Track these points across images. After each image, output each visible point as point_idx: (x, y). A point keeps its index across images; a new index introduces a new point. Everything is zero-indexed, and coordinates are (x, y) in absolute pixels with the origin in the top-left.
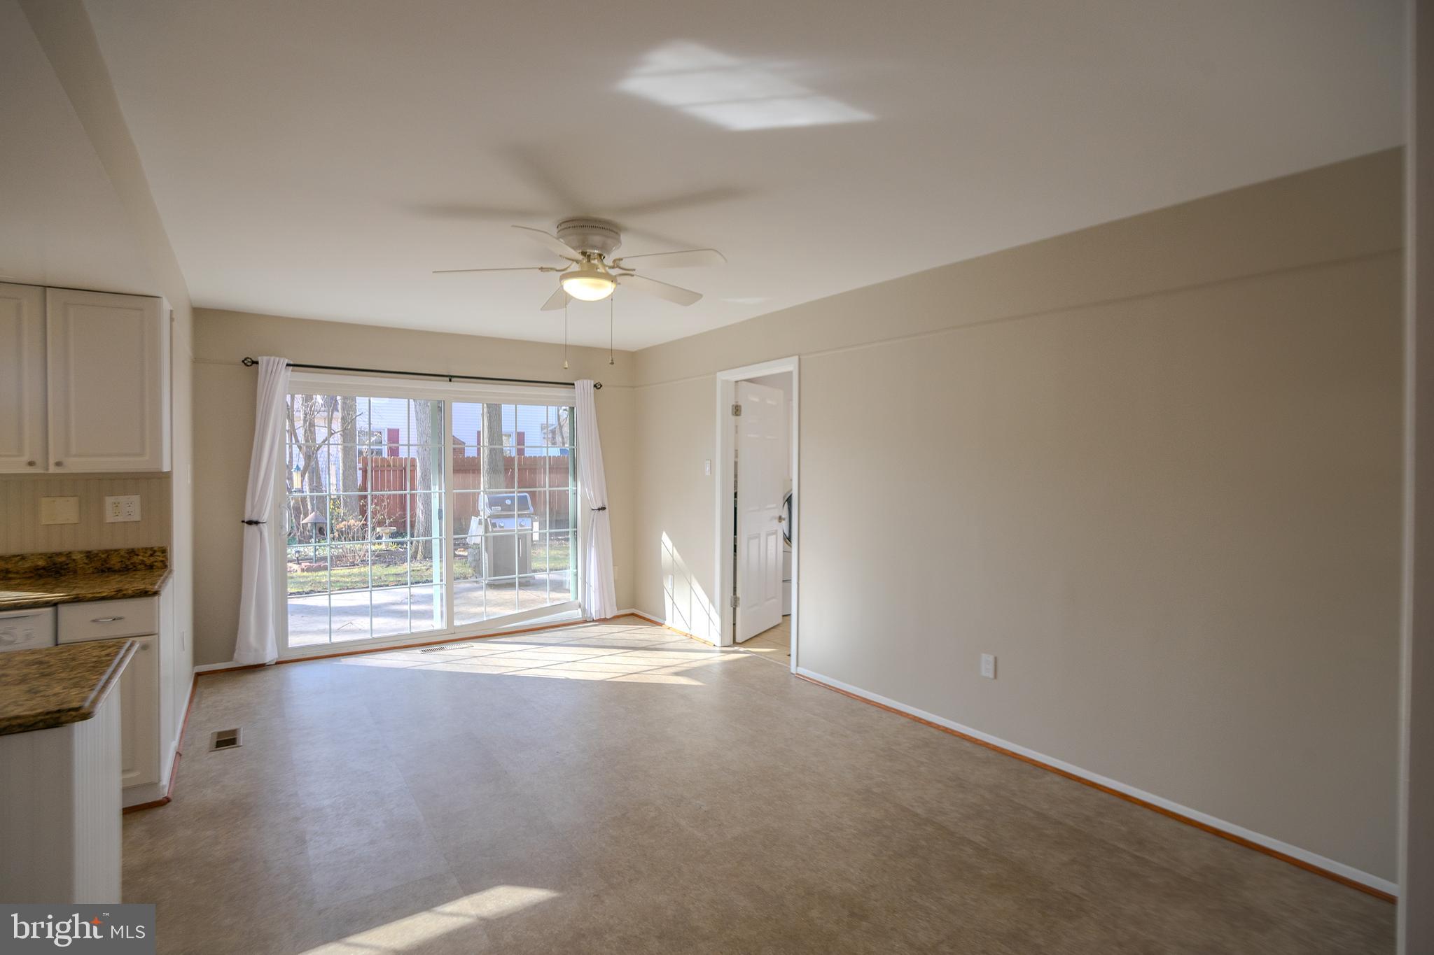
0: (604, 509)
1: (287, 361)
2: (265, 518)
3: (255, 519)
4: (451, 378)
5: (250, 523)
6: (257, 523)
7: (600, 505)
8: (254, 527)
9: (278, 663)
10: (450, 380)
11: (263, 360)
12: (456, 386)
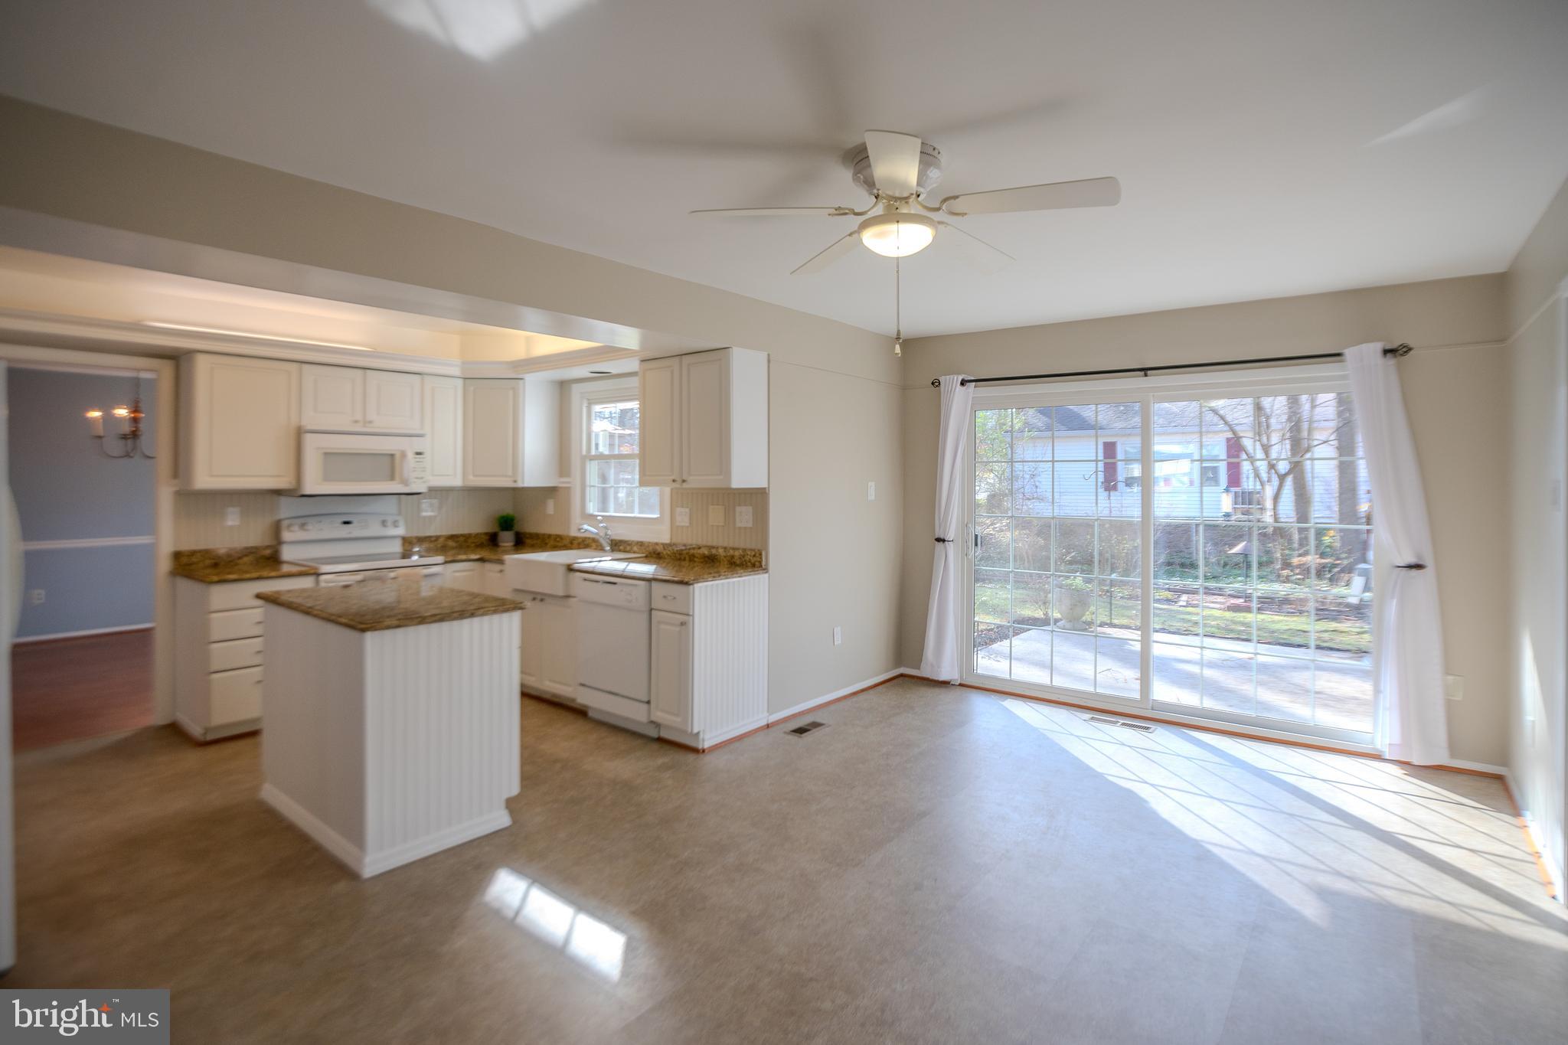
0: (1418, 567)
1: (960, 378)
2: (950, 536)
3: (942, 537)
4: (1145, 371)
5: (939, 540)
6: (944, 541)
7: (1411, 559)
8: (941, 544)
9: (961, 685)
10: (1146, 375)
11: (942, 379)
12: (1155, 380)
